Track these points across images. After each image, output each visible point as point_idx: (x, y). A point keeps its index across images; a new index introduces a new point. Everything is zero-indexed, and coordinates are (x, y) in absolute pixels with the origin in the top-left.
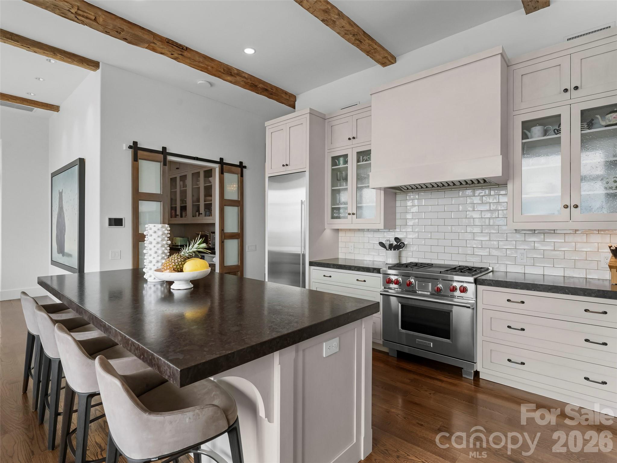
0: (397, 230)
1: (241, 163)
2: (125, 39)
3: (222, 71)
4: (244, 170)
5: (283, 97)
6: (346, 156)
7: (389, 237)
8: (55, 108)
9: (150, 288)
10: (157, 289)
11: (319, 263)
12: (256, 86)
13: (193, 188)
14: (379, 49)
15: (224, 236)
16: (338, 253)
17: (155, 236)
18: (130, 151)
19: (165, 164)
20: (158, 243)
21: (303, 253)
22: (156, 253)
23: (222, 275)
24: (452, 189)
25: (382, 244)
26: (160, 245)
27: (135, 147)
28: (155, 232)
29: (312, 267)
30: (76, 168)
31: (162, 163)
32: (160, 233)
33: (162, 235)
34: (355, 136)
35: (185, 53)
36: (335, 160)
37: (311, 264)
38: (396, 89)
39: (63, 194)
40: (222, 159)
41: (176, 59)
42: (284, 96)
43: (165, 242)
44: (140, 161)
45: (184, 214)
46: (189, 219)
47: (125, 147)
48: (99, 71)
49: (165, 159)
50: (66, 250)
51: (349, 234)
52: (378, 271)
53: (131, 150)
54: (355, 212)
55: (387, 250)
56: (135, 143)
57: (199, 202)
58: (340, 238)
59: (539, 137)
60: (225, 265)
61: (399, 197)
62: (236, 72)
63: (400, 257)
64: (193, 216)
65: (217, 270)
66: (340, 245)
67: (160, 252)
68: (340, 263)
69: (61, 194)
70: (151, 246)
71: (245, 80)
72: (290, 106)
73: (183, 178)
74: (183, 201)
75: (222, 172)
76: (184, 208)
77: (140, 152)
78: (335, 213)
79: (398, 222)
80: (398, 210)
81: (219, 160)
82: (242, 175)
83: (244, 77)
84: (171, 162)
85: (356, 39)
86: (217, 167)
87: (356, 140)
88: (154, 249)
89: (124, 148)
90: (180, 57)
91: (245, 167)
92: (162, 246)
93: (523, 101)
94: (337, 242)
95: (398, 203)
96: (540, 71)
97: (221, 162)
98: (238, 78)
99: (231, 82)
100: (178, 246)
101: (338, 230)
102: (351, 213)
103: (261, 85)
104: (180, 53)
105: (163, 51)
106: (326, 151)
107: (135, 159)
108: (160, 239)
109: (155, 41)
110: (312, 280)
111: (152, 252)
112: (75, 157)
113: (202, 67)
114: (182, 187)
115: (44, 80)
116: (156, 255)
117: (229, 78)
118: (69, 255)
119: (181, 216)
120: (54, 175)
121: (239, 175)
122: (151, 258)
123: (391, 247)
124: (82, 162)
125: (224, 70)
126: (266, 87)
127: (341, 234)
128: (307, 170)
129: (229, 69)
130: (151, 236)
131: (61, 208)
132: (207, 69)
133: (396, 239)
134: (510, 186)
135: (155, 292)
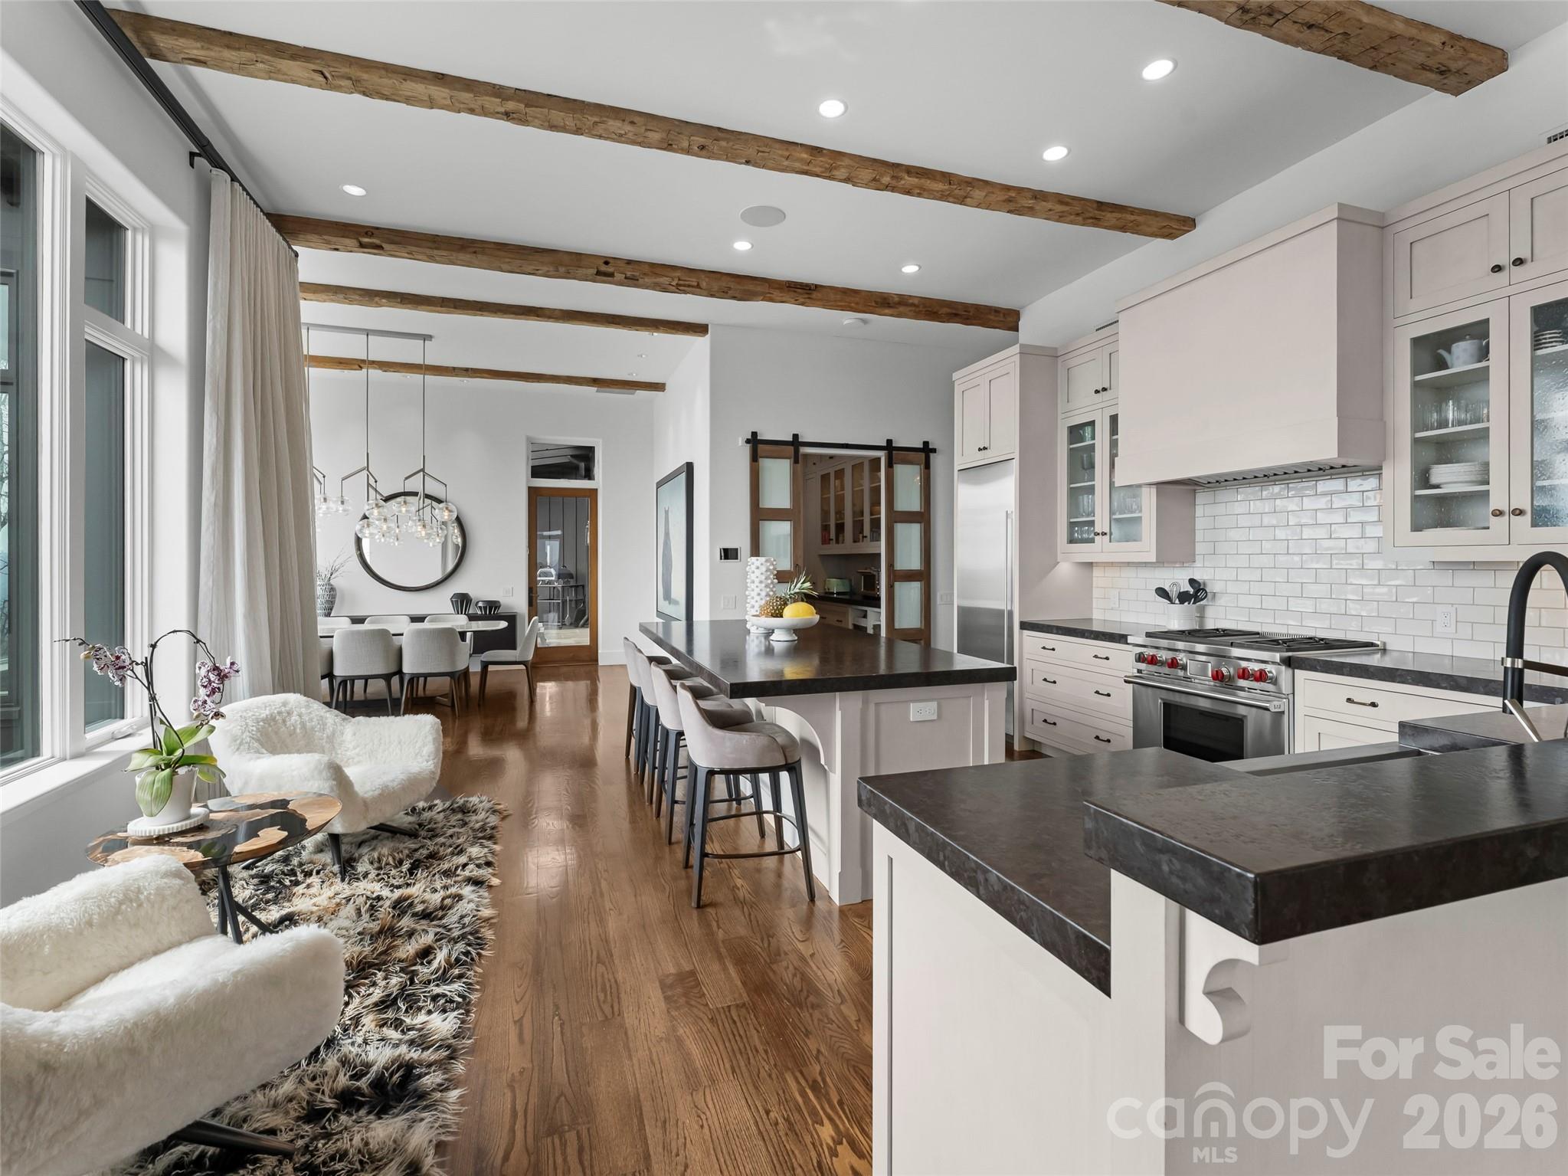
0: (1197, 564)
1: (926, 443)
2: (734, 298)
3: (873, 304)
4: (932, 455)
5: (991, 320)
6: (1092, 423)
7: (1178, 579)
8: (659, 387)
9: (753, 641)
10: (761, 642)
11: (1043, 625)
12: (935, 313)
13: (853, 491)
14: (1140, 219)
15: (895, 576)
16: (1091, 608)
17: (758, 573)
18: (748, 447)
19: (796, 461)
20: (761, 582)
21: (1009, 608)
22: (759, 594)
23: (890, 642)
24: (1302, 478)
25: (1162, 593)
26: (763, 585)
27: (754, 441)
28: (758, 568)
29: (1026, 632)
30: (683, 476)
31: (792, 460)
32: (763, 569)
33: (766, 571)
34: (1106, 386)
35: (815, 295)
36: (1076, 432)
37: (1024, 626)
38: (1158, 299)
39: (670, 514)
40: (889, 442)
41: (802, 304)
42: (992, 317)
43: (769, 581)
44: (760, 460)
45: (841, 538)
46: (848, 547)
47: (741, 441)
48: (708, 336)
49: (797, 452)
50: (673, 596)
51: (1111, 572)
52: (1121, 638)
53: (749, 445)
54: (1107, 530)
55: (1172, 603)
56: (754, 434)
57: (862, 516)
58: (1094, 579)
59: (1466, 363)
60: (897, 626)
61: (1202, 497)
62: (897, 299)
63: (1202, 617)
64: (855, 542)
65: (883, 633)
66: (1096, 593)
67: (763, 594)
68: (1096, 628)
69: (667, 512)
70: (753, 586)
71: (913, 308)
72: (1010, 329)
73: (840, 474)
74: (840, 513)
75: (890, 465)
76: (840, 528)
77: (760, 446)
78: (1080, 531)
79: (1200, 548)
80: (1200, 523)
81: (885, 444)
82: (927, 466)
83: (913, 305)
84: (806, 456)
85: (1085, 219)
86: (882, 454)
87: (1109, 391)
88: (757, 590)
89: (740, 444)
90: (807, 300)
91: (934, 451)
92: (767, 586)
93: (1413, 296)
94: (1090, 588)
95: (1199, 511)
96: (1448, 232)
97: (889, 447)
98: (902, 309)
99: (892, 315)
100: (833, 593)
101: (1090, 565)
102: (1100, 532)
103: (945, 310)
104: (806, 296)
105: (784, 299)
106: (1060, 417)
107: (755, 458)
108: (763, 577)
109: (771, 291)
110: (1026, 656)
111: (754, 594)
112: (682, 462)
113: (841, 306)
114: (839, 489)
115: (647, 356)
116: (758, 598)
117: (887, 311)
118: (676, 603)
119: (837, 542)
120: (660, 484)
121: (923, 466)
122: (753, 602)
123: (1184, 597)
124: (689, 467)
125: (876, 302)
126: (954, 312)
127: (1097, 572)
128: (1017, 455)
129: (885, 299)
130: (753, 572)
131: (667, 534)
132: (850, 307)
133: (1192, 582)
134: (1387, 472)
135: (757, 646)
